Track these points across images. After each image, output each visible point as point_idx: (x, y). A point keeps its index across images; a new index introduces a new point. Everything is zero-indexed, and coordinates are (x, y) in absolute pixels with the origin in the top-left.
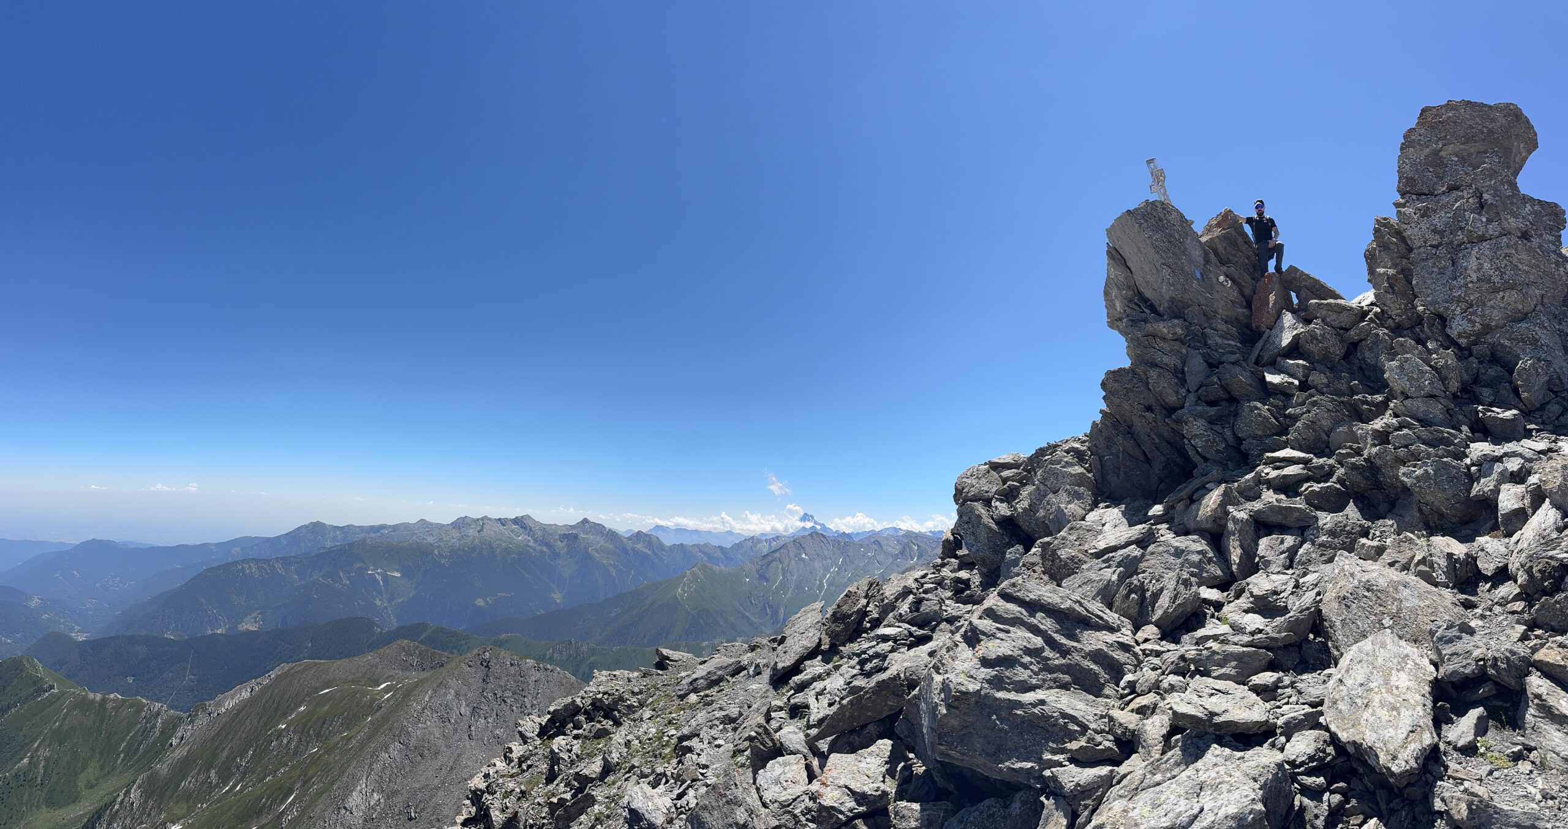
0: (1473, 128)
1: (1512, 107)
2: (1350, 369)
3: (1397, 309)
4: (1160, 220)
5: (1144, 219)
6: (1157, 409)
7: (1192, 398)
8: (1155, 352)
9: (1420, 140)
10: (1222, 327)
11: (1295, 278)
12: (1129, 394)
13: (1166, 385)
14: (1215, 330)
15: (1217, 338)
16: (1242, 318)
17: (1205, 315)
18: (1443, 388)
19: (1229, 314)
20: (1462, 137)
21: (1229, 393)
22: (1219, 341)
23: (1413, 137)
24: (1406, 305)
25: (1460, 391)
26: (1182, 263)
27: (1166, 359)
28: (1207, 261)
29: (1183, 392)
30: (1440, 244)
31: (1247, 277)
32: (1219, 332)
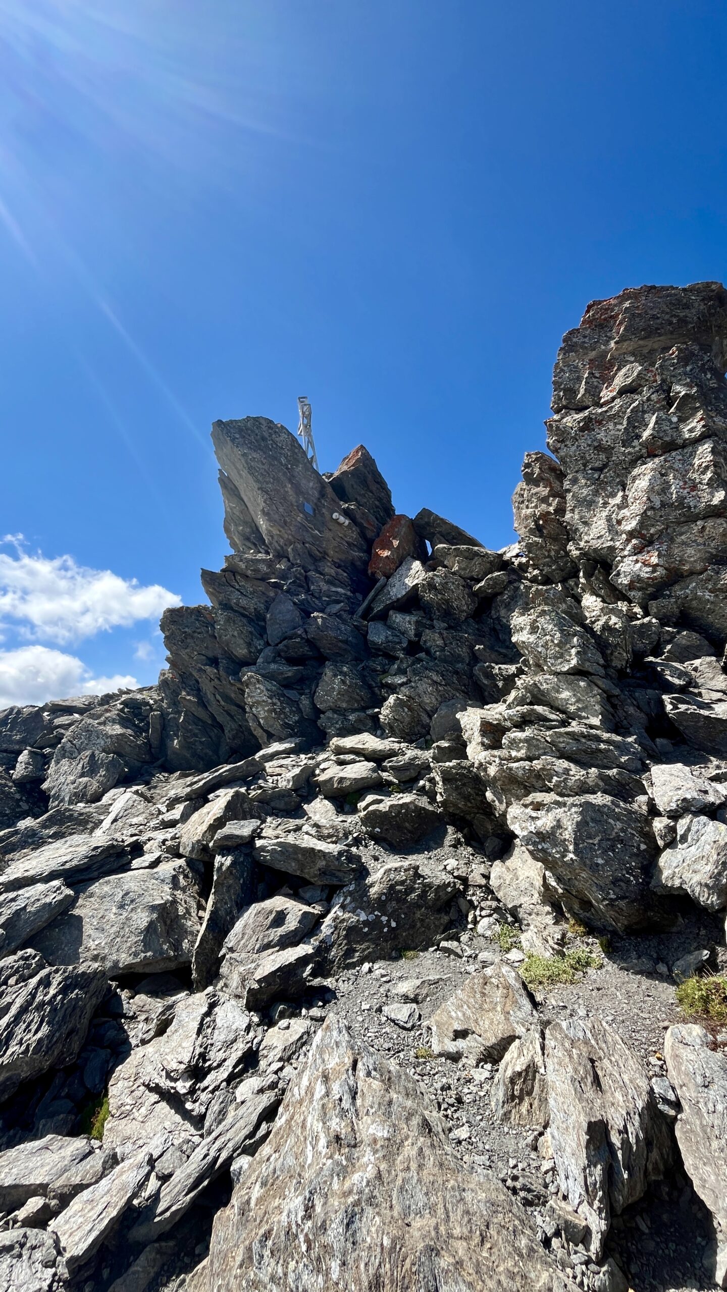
0: (658, 318)
1: (713, 287)
2: (478, 629)
3: (546, 557)
4: (264, 439)
5: (240, 434)
6: (223, 663)
7: (268, 651)
8: (231, 592)
9: (584, 342)
10: (330, 570)
11: (428, 524)
12: (188, 641)
13: (236, 633)
14: (321, 574)
15: (321, 584)
16: (358, 563)
17: (311, 555)
18: (602, 661)
19: (343, 557)
20: (642, 330)
21: (318, 649)
22: (325, 587)
23: (574, 340)
24: (557, 552)
25: (631, 667)
26: (287, 492)
27: (243, 602)
28: (322, 495)
29: (259, 643)
30: (605, 466)
31: (372, 518)
32: (327, 577)
